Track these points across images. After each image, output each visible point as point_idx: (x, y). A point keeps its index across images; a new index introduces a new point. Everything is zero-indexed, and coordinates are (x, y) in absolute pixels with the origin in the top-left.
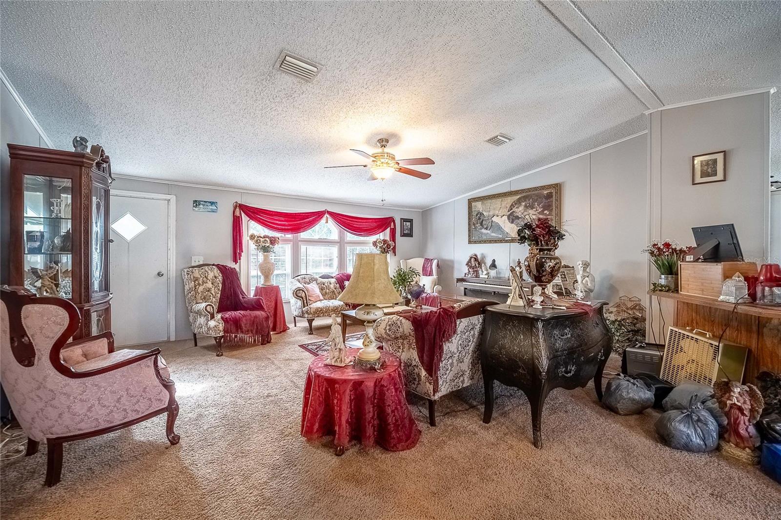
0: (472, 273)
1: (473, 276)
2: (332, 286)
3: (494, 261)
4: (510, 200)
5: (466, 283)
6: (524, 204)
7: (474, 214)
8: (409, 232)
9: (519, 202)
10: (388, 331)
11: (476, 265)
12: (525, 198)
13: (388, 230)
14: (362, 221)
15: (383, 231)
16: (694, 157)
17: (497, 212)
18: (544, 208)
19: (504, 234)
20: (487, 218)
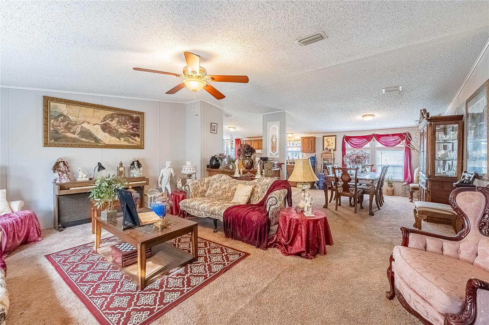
4: (103, 113)
6: (117, 119)
9: (112, 117)
12: (119, 115)
16: (212, 123)
17: (88, 120)
18: (134, 127)
19: (97, 140)
20: (74, 123)
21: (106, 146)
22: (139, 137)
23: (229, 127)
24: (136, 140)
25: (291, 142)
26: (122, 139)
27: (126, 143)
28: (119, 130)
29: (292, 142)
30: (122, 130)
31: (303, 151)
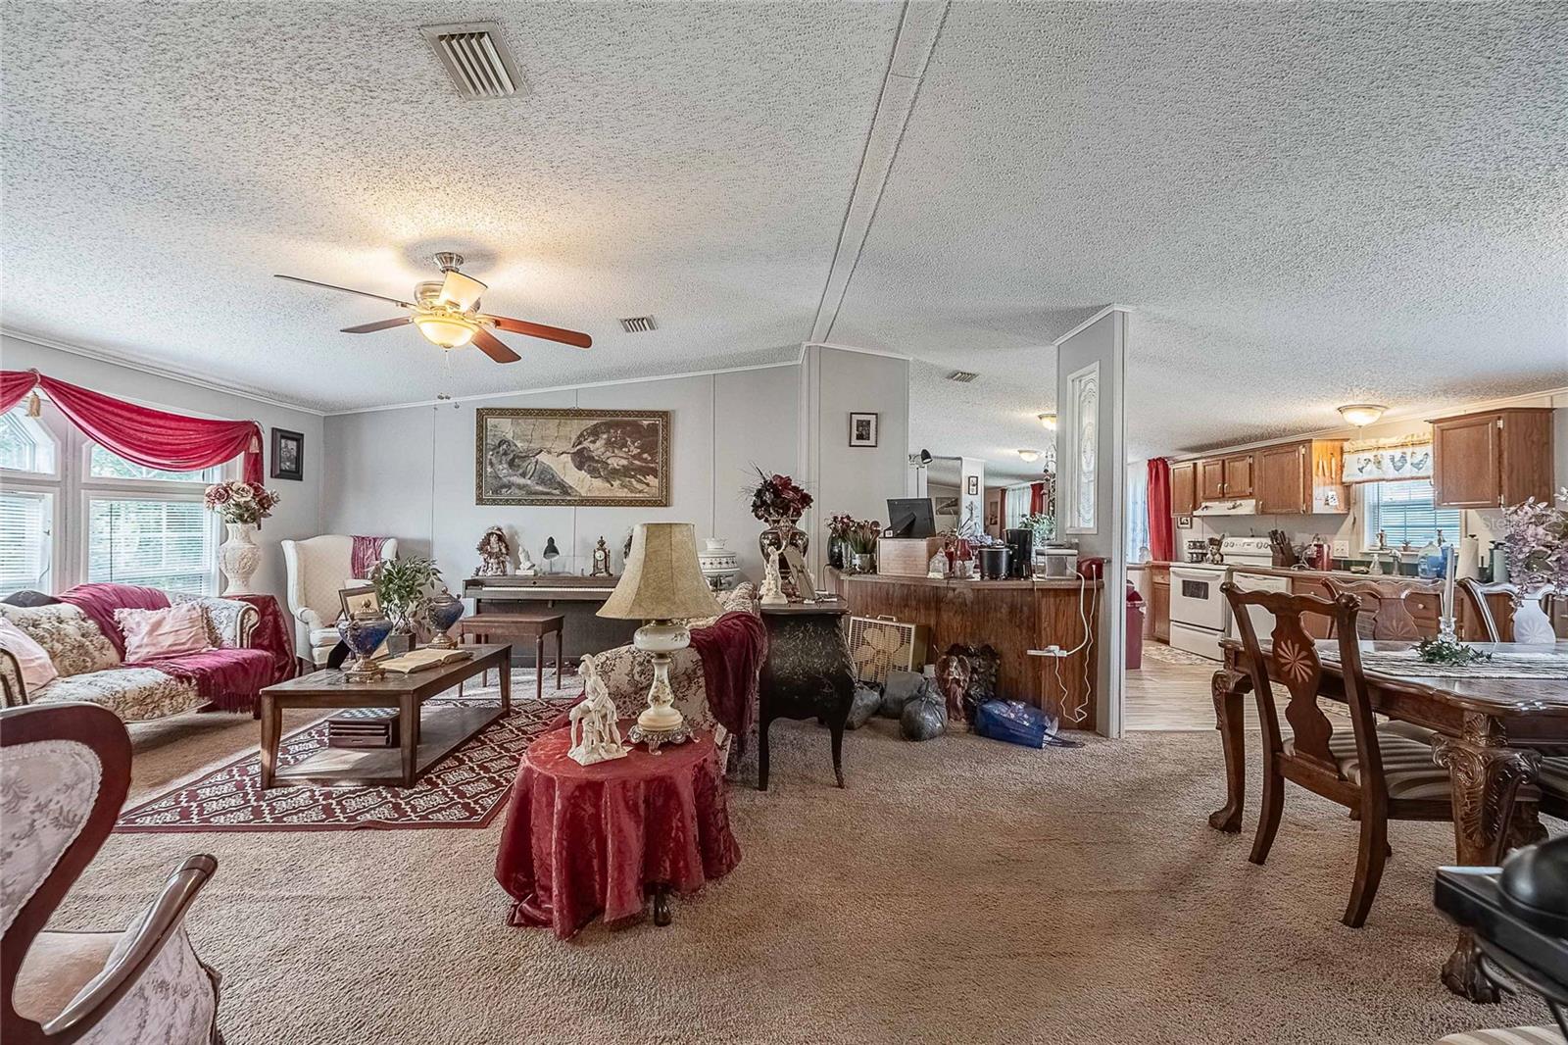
0: (495, 566)
1: (499, 573)
2: (71, 629)
3: (551, 540)
4: (576, 427)
5: (487, 589)
6: (605, 436)
7: (491, 441)
8: (294, 466)
9: (595, 432)
10: (637, 677)
11: (500, 550)
12: (609, 426)
13: (239, 460)
14: (168, 424)
15: (221, 462)
16: (852, 413)
17: (548, 445)
18: (643, 449)
19: (565, 489)
20: (524, 454)
21: (582, 501)
22: (656, 477)
23: (1040, 417)
24: (648, 485)
25: (1387, 454)
26: (616, 483)
27: (624, 493)
28: (609, 461)
29: (1392, 452)
30: (616, 462)
31: (1443, 499)
